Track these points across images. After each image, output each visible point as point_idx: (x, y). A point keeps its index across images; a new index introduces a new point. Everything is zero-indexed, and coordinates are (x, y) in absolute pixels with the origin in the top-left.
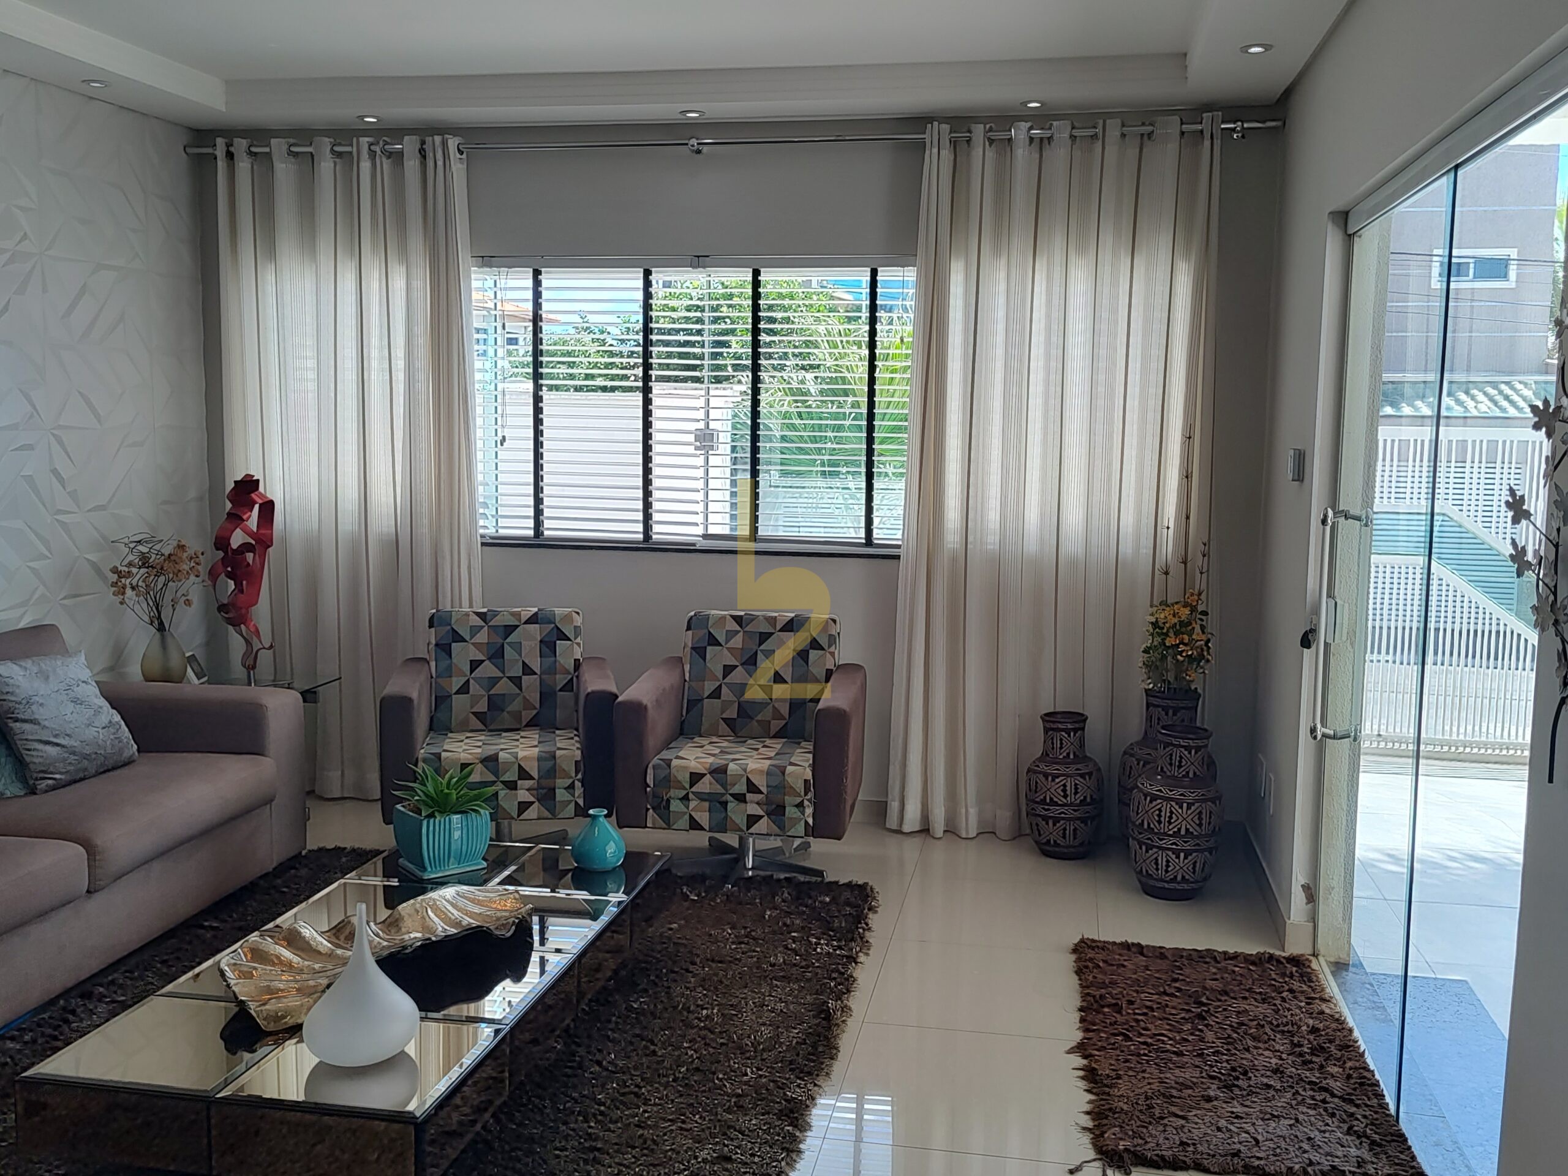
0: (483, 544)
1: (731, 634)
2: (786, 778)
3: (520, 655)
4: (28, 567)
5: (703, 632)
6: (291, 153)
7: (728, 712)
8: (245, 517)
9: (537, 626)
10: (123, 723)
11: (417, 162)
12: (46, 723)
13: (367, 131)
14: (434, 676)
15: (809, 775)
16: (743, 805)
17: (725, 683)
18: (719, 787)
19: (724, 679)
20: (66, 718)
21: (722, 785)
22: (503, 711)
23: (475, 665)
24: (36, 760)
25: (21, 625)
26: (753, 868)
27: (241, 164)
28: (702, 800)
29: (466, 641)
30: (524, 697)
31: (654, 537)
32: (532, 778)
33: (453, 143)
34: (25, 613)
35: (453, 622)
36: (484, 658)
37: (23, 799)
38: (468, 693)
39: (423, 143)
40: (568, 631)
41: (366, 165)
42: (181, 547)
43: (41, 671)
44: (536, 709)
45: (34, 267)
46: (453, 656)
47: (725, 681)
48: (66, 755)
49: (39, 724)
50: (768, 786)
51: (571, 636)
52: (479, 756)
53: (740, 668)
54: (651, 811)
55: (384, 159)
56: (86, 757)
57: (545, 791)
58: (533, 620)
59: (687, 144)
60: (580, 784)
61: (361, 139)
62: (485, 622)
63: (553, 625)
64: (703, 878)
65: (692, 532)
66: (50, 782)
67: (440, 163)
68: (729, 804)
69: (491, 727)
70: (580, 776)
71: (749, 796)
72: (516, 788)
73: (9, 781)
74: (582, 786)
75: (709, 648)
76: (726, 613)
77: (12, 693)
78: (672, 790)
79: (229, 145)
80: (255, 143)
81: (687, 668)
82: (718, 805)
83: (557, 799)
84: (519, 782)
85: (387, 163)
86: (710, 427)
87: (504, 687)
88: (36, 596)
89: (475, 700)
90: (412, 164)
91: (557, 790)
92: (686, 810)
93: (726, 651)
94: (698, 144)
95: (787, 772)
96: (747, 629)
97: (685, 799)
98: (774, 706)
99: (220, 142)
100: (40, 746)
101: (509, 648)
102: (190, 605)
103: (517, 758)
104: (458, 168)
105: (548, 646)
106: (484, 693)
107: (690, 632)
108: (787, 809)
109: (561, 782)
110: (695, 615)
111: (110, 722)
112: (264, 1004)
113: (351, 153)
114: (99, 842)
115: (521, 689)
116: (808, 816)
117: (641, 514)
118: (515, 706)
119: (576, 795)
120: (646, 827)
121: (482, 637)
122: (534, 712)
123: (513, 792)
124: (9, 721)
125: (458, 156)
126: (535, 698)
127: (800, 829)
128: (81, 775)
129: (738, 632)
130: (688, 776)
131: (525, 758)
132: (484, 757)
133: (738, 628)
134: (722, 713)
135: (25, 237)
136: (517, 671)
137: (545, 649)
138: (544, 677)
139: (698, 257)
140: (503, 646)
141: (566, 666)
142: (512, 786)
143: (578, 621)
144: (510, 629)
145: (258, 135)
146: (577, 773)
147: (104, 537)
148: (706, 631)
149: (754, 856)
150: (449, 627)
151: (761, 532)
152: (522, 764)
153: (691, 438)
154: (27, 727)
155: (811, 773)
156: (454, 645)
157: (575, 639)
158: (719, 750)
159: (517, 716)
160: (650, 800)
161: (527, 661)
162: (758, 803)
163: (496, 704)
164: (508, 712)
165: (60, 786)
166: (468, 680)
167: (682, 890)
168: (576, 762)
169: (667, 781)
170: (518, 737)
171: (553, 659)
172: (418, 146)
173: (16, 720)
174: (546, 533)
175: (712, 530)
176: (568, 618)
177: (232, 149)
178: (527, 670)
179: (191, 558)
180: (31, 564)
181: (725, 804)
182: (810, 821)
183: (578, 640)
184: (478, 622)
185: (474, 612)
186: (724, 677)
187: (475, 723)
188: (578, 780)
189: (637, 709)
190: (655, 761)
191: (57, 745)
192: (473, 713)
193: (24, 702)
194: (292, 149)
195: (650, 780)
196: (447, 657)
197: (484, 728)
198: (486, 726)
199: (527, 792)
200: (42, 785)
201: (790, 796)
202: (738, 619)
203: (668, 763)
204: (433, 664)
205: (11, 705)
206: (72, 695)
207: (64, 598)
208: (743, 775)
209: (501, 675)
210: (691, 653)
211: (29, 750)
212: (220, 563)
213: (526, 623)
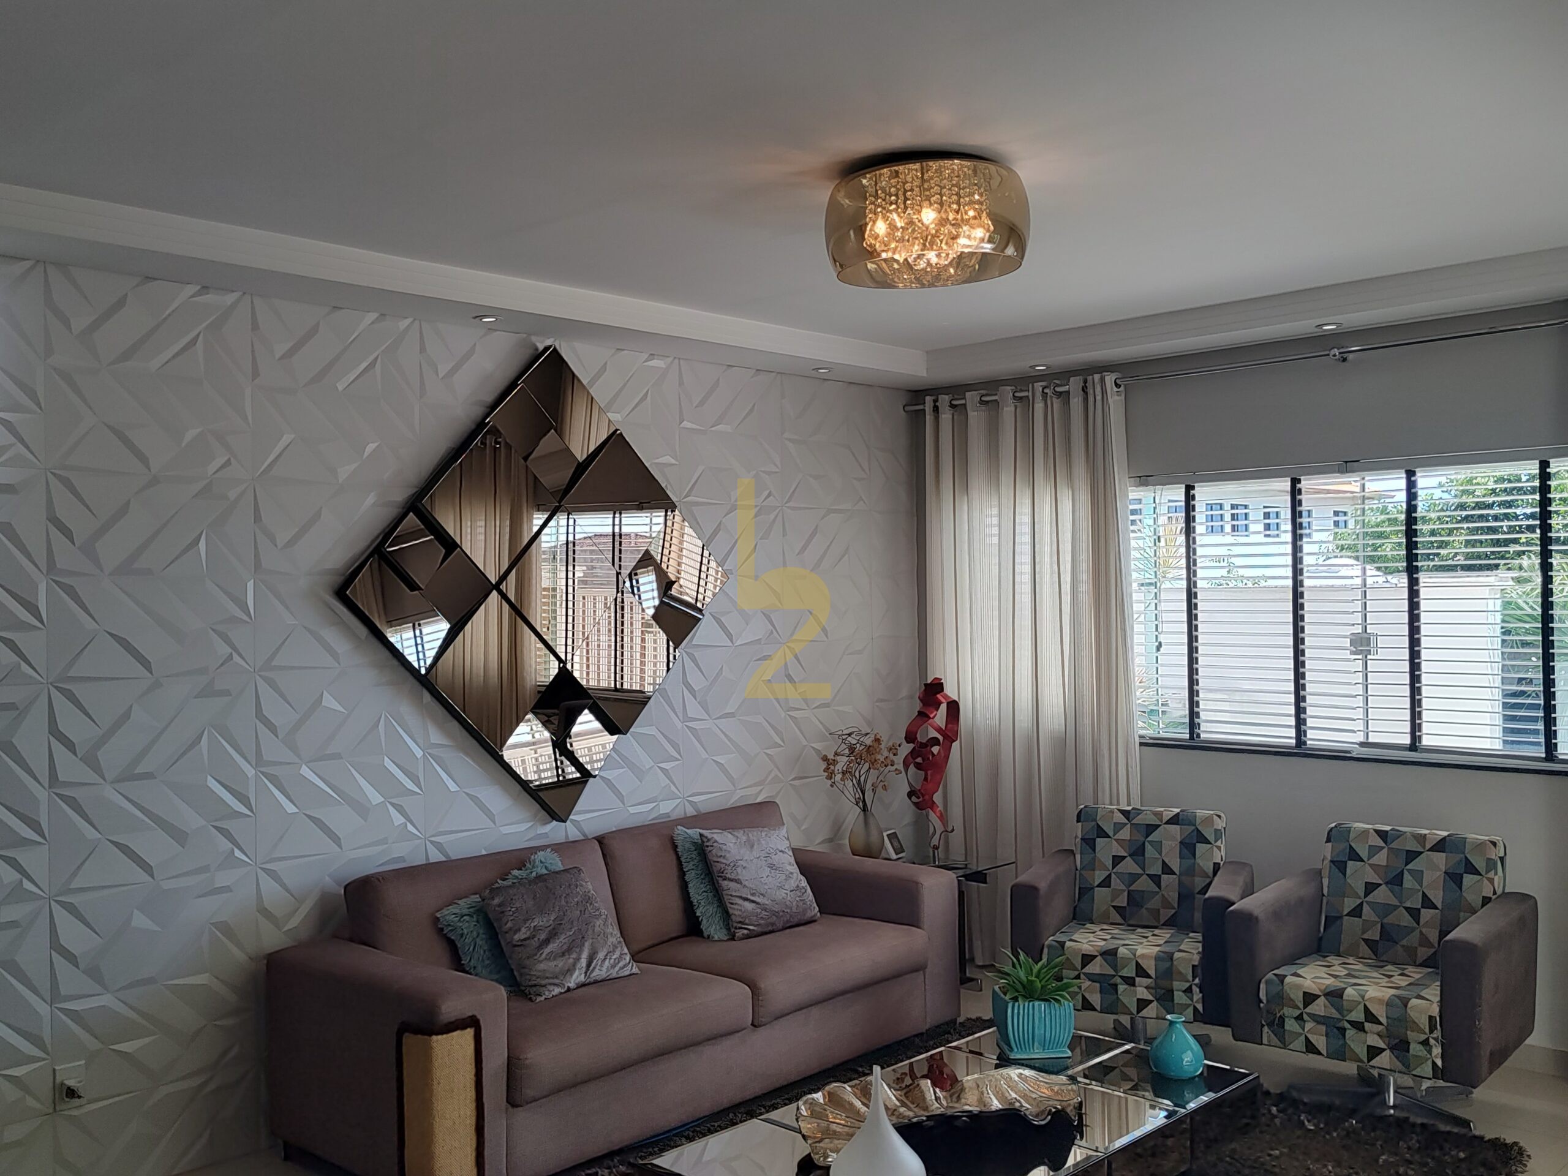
0: (1141, 744)
1: (1374, 850)
2: (1408, 1011)
3: (1160, 854)
4: (767, 754)
5: (1344, 845)
6: (982, 402)
7: (1370, 932)
8: (931, 716)
9: (1178, 827)
10: (808, 887)
11: (1081, 399)
12: (746, 883)
13: (1040, 377)
14: (1079, 868)
15: (1435, 1010)
16: (1361, 1034)
17: (1367, 902)
18: (1334, 1011)
19: (1366, 896)
20: (762, 880)
21: (1337, 1010)
22: (1142, 907)
23: (1117, 860)
24: (737, 913)
25: (758, 801)
26: (1394, 1107)
27: (943, 416)
28: (1318, 1023)
29: (1109, 837)
30: (1163, 895)
31: (1309, 742)
32: (1149, 976)
33: (1110, 379)
34: (761, 790)
35: (1098, 818)
36: (1126, 855)
37: (725, 943)
38: (1109, 887)
39: (1085, 382)
40: (1209, 835)
41: (1039, 406)
42: (877, 740)
43: (748, 840)
44: (1174, 908)
45: (776, 516)
46: (1097, 849)
47: (1367, 899)
48: (759, 911)
49: (741, 883)
50: (1387, 1018)
51: (1211, 838)
52: (1099, 949)
53: (1383, 887)
54: (1266, 1027)
55: (1054, 400)
56: (775, 914)
57: (1163, 991)
58: (1174, 820)
59: (1328, 355)
60: (1198, 990)
61: (1035, 384)
62: (1128, 819)
63: (1193, 828)
64: (1330, 1108)
65: (1349, 738)
66: (746, 932)
67: (1099, 398)
68: (1348, 1032)
69: (1131, 922)
70: (1197, 981)
71: (1367, 1025)
72: (1133, 984)
73: (718, 928)
74: (1201, 992)
75: (1350, 864)
76: (1370, 826)
77: (724, 857)
78: (1285, 1008)
79: (935, 401)
80: (956, 397)
81: (1325, 882)
82: (1335, 1030)
83: (1176, 1002)
84: (1137, 979)
85: (1057, 403)
86: (1368, 631)
87: (1143, 884)
88: (770, 778)
89: (1116, 894)
90: (1076, 402)
91: (1175, 993)
92: (1301, 1031)
93: (1368, 868)
94: (1340, 353)
95: (1409, 1005)
96: (1392, 846)
97: (1299, 1018)
98: (1421, 931)
99: (929, 400)
100: (740, 901)
101: (1150, 847)
102: (886, 790)
103: (1135, 955)
104: (1115, 401)
105: (1188, 847)
106: (1124, 888)
107: (1330, 845)
108: (1412, 1046)
109: (1178, 985)
110: (1336, 826)
111: (798, 886)
112: (819, 1142)
113: (1028, 397)
114: (762, 986)
115: (1160, 887)
116: (1436, 1057)
117: (1293, 719)
118: (1154, 903)
119: (1195, 1000)
120: (1262, 1044)
121: (1125, 834)
122: (1173, 911)
123: (1132, 988)
124: (720, 879)
125: (1115, 389)
126: (1173, 897)
127: (1427, 1070)
128: (770, 928)
129: (1383, 848)
130: (1301, 995)
131: (1143, 956)
132: (1104, 950)
133: (1382, 844)
134: (1363, 933)
135: (769, 495)
136: (1156, 869)
137: (1185, 851)
138: (1183, 878)
139: (1346, 462)
140: (1144, 844)
141: (1205, 869)
142: (1130, 982)
143: (1220, 824)
144: (1151, 828)
145: (957, 390)
146: (1194, 978)
147: (827, 729)
148: (1347, 844)
149: (1395, 1092)
150: (1093, 823)
151: (1426, 741)
152: (1140, 961)
153: (1347, 643)
154: (732, 885)
155: (1437, 1009)
156: (1098, 840)
157: (1216, 842)
158: (1346, 972)
159: (1156, 913)
160: (1264, 1014)
161: (1166, 861)
162: (1378, 1034)
163: (1135, 900)
164: (1146, 909)
165: (751, 936)
166: (1110, 874)
167: (1300, 1116)
168: (1194, 966)
169: (1280, 998)
170: (1150, 934)
171: (1193, 861)
172: (1082, 384)
173: (725, 879)
174: (1203, 736)
175: (1373, 739)
176: (1209, 820)
177: (937, 404)
178: (1167, 869)
179: (891, 749)
180: (768, 751)
181: (1343, 1031)
182: (1439, 1063)
183: (1219, 843)
184: (1121, 819)
185: (1119, 810)
186: (1366, 895)
187: (1115, 917)
188: (1196, 985)
189: (1248, 919)
190: (1270, 975)
191: (753, 901)
192: (1114, 907)
193: (732, 864)
194: (983, 399)
195: (1262, 995)
196: (1091, 851)
197: (1123, 922)
198: (1124, 920)
199: (1145, 990)
200: (740, 933)
201: (1412, 1031)
202: (1382, 835)
203: (1282, 978)
204: (1078, 857)
205: (722, 866)
206: (769, 861)
207: (794, 779)
208: (1359, 1003)
209: (1140, 871)
210: (1330, 867)
211: (732, 904)
212: (909, 756)
213: (1167, 823)
